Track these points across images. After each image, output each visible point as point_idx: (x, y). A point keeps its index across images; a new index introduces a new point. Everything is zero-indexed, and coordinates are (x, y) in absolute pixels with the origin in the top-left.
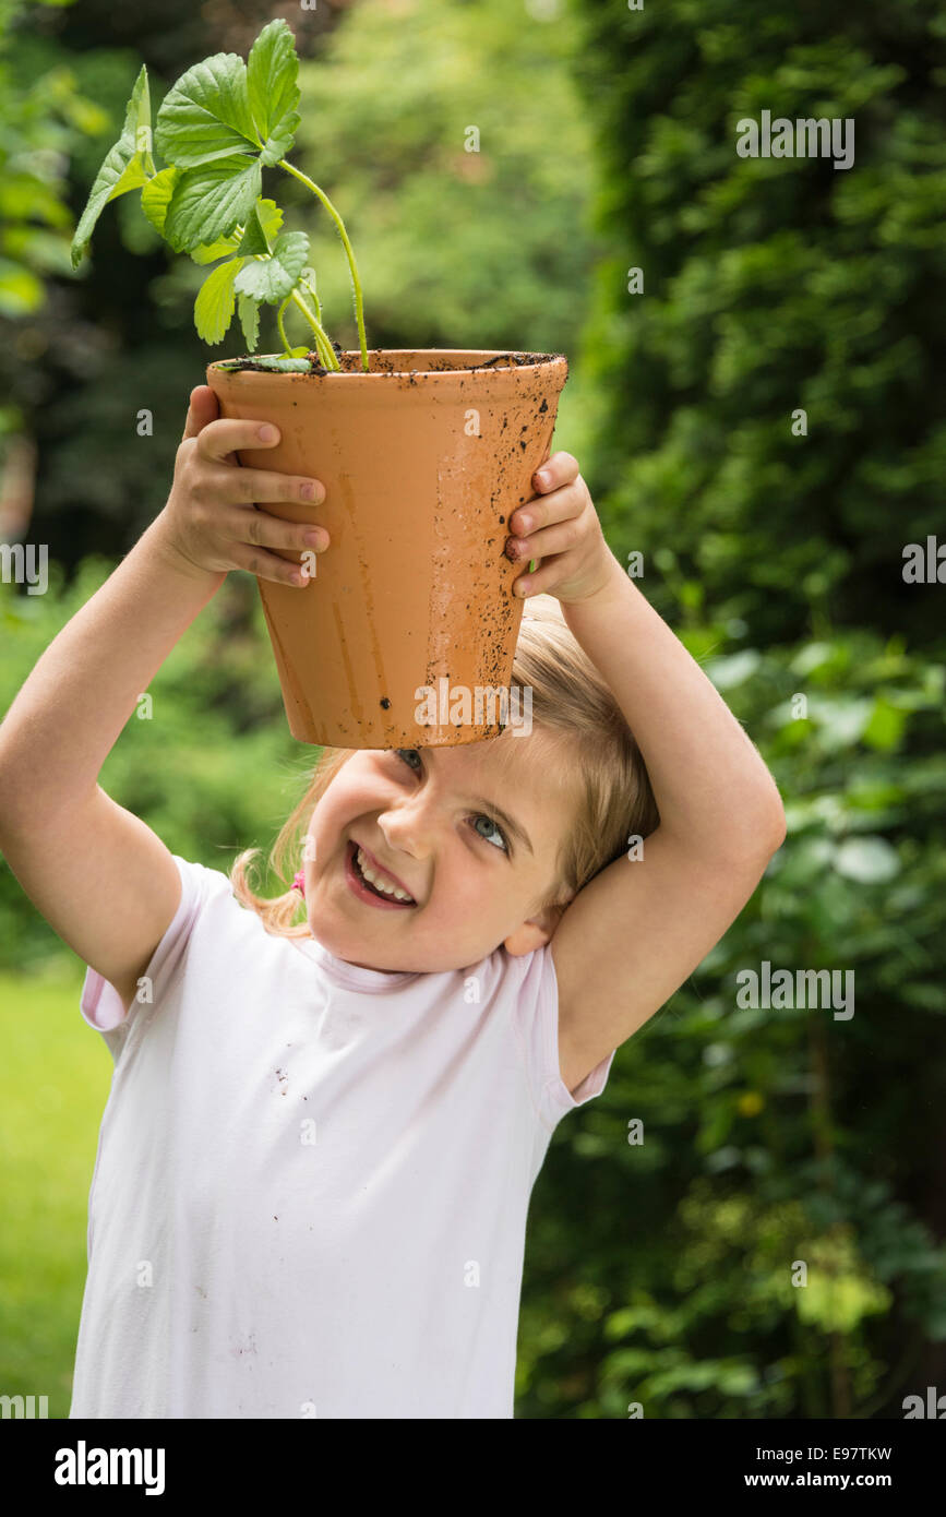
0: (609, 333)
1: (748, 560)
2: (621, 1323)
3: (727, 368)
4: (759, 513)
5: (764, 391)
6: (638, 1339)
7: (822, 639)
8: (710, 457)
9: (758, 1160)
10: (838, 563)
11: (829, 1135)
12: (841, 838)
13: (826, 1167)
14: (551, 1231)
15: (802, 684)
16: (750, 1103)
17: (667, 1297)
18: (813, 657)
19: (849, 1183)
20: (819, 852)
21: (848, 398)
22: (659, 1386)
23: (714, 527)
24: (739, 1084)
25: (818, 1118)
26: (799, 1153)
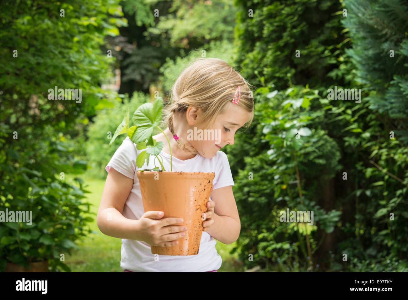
0: (240, 27)
1: (274, 72)
2: (260, 236)
3: (266, 32)
4: (275, 62)
5: (274, 36)
6: (264, 239)
7: (292, 87)
8: (264, 51)
9: (287, 198)
10: (293, 71)
11: (302, 192)
12: (299, 128)
13: (301, 199)
14: (244, 219)
15: (288, 97)
16: (284, 187)
17: (270, 230)
18: (289, 91)
19: (307, 202)
20: (295, 131)
21: (292, 36)
22: (270, 249)
23: (266, 66)
24: (282, 183)
25: (299, 188)
26: (295, 197)
